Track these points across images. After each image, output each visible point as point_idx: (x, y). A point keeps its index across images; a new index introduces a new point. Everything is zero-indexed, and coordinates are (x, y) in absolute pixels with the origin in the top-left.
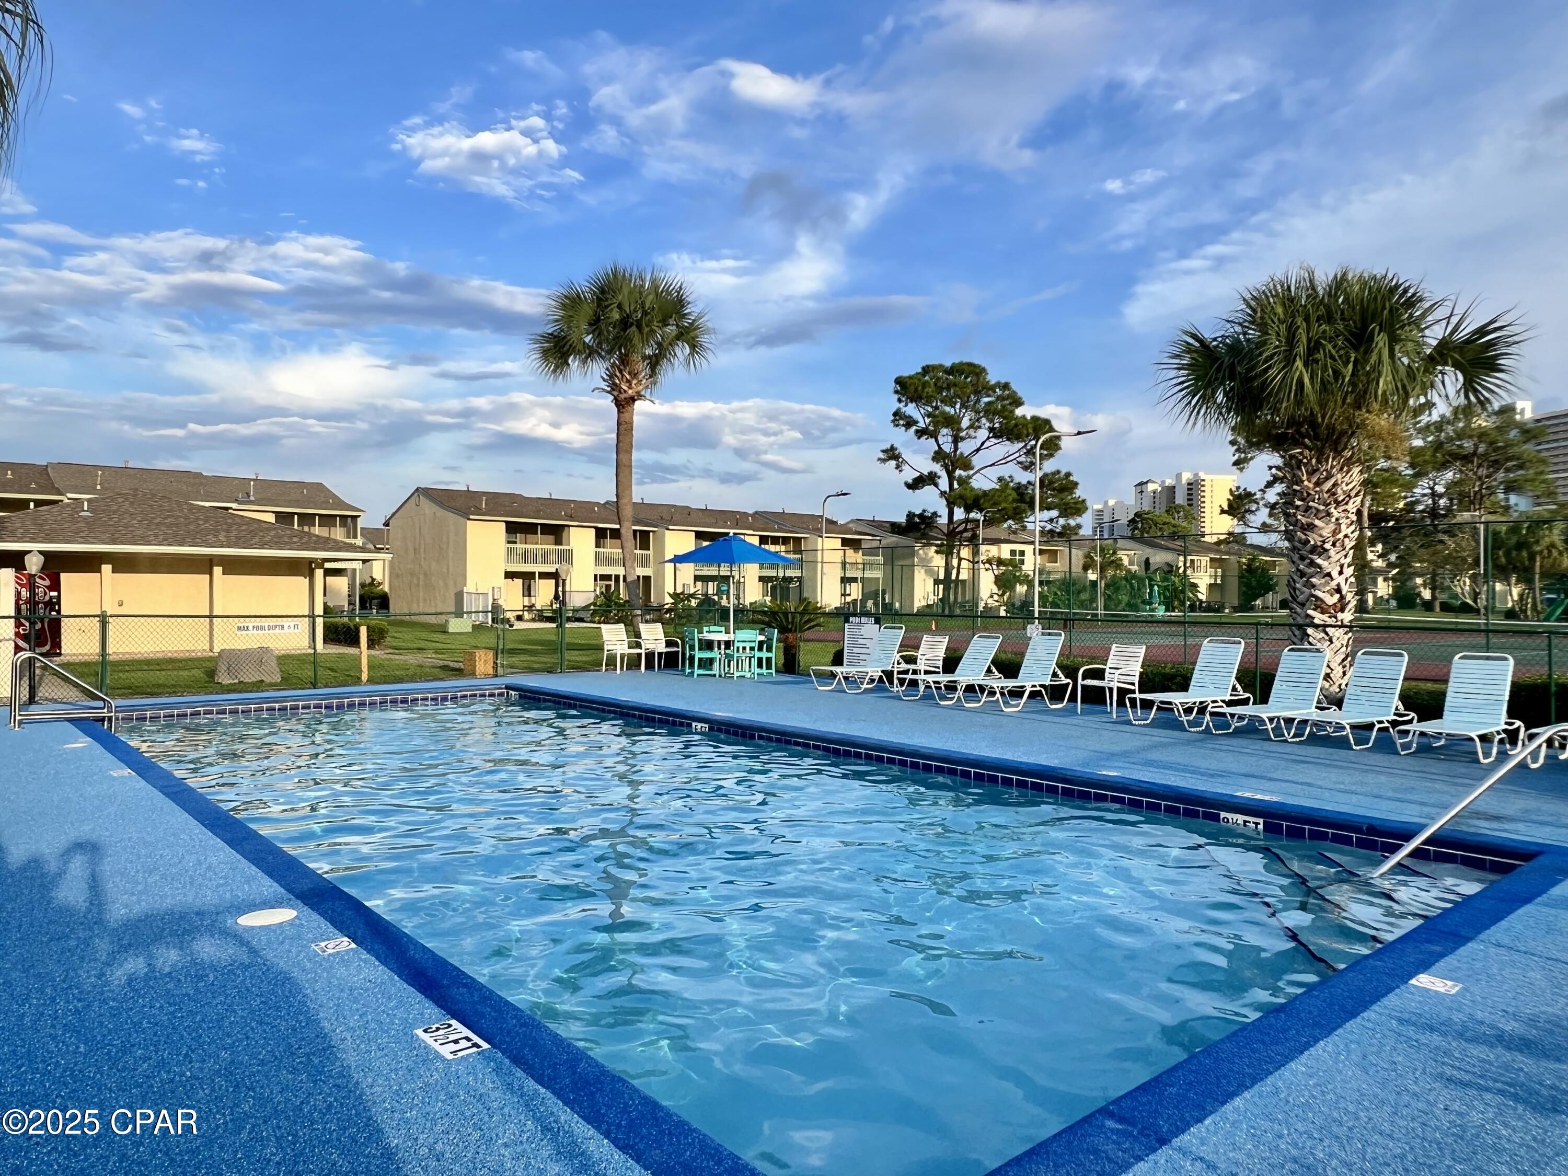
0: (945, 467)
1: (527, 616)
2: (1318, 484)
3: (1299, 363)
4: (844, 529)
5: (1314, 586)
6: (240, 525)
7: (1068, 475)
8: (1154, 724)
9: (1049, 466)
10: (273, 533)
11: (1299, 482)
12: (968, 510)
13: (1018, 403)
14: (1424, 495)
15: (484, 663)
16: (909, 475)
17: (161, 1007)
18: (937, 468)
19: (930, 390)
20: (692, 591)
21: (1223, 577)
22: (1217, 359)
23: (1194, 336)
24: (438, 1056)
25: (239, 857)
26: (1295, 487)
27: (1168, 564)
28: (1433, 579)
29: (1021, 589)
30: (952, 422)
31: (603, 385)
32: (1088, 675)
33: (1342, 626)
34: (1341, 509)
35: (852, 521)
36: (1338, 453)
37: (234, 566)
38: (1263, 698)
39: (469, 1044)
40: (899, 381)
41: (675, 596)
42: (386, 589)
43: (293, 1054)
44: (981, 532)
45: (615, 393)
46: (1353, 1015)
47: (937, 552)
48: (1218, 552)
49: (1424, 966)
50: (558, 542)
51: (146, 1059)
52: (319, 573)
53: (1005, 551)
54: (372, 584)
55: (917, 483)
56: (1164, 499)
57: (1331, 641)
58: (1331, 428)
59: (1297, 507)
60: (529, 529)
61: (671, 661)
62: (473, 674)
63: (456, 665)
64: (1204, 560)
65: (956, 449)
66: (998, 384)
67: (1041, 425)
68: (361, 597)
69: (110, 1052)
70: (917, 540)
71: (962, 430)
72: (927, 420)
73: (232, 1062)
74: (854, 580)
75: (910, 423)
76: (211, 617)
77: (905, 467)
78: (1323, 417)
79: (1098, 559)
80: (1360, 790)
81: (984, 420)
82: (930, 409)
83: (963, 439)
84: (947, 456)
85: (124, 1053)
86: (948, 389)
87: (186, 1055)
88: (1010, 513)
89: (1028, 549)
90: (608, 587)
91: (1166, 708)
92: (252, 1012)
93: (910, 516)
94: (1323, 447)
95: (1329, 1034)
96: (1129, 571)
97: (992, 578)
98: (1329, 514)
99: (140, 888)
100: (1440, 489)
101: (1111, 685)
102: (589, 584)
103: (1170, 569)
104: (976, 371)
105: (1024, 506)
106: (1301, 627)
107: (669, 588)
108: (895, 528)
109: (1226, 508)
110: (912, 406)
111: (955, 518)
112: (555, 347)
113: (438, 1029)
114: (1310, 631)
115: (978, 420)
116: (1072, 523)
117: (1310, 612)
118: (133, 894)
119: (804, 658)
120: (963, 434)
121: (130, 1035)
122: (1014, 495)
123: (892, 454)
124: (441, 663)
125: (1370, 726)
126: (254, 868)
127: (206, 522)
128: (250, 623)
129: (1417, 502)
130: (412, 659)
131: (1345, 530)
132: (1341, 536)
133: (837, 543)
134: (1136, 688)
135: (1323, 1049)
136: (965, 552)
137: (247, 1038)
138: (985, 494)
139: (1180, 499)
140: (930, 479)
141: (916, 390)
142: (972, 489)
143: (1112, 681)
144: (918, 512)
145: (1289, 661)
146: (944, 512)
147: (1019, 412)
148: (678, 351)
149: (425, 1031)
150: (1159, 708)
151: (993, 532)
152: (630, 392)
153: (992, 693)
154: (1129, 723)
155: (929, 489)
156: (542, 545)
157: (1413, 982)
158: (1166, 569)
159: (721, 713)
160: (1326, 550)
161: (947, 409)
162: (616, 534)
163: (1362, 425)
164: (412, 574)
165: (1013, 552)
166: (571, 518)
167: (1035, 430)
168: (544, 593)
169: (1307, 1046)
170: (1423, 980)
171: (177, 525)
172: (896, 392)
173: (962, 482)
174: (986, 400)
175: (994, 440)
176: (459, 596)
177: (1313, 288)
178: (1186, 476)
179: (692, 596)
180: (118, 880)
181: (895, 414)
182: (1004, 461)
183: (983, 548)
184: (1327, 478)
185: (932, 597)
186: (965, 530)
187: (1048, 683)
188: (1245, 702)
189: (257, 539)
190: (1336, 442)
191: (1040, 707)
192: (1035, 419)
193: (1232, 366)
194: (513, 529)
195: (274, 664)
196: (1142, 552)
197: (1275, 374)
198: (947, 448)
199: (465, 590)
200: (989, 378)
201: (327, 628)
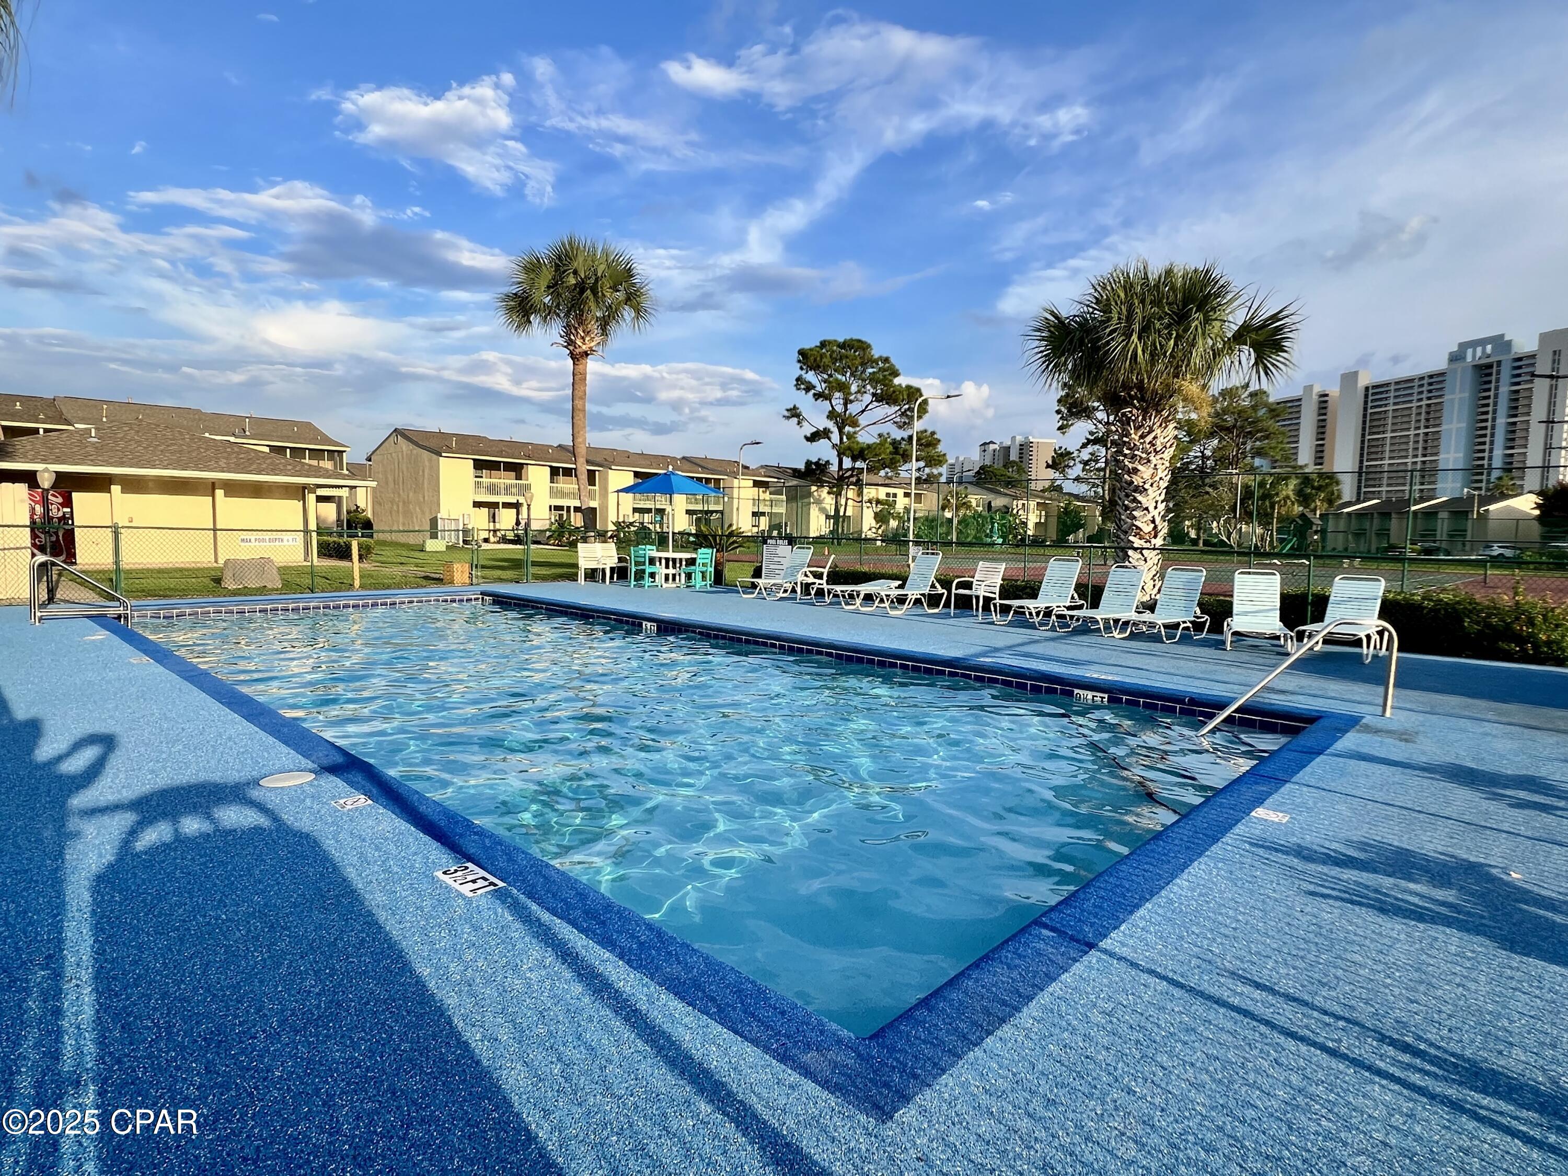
0: (836, 423)
1: (492, 539)
2: (1142, 437)
3: (1135, 337)
4: (755, 473)
5: (1135, 518)
6: (238, 453)
7: (933, 433)
8: (1011, 624)
9: (918, 426)
10: (268, 461)
11: (1128, 435)
12: (854, 459)
13: (896, 374)
14: (1196, 457)
15: (461, 572)
16: (808, 430)
17: (193, 859)
18: (831, 425)
19: (826, 360)
20: (631, 520)
21: (1046, 516)
22: (1069, 333)
23: (1052, 313)
24: (460, 895)
25: (257, 729)
26: (1125, 439)
27: (1005, 507)
28: (1199, 522)
29: (893, 524)
30: (843, 387)
31: (561, 341)
32: (960, 585)
33: (1154, 549)
34: (1158, 457)
35: (762, 467)
36: (1159, 412)
37: (234, 489)
38: (1095, 605)
39: (486, 883)
40: (802, 352)
41: (617, 524)
42: (370, 515)
43: (322, 896)
44: (865, 477)
45: (571, 348)
46: (1216, 840)
47: (829, 493)
48: (1042, 498)
49: (1259, 801)
50: (519, 477)
51: (181, 905)
52: (311, 498)
53: (882, 493)
54: (356, 511)
55: (814, 437)
56: (1001, 457)
57: (1145, 560)
58: (1154, 392)
59: (1125, 456)
60: (493, 466)
61: (621, 573)
62: (452, 582)
63: (437, 576)
64: (1033, 504)
65: (846, 410)
66: (880, 358)
67: (913, 393)
68: (348, 521)
69: (144, 901)
70: (814, 483)
71: (851, 394)
72: (824, 385)
73: (266, 905)
74: (763, 514)
75: (809, 387)
76: (215, 530)
77: (805, 424)
78: (1149, 383)
79: (953, 501)
80: (1177, 672)
81: (868, 387)
82: (826, 376)
83: (851, 402)
84: (839, 415)
85: (160, 901)
86: (841, 359)
87: (220, 901)
88: (888, 462)
89: (900, 492)
90: (561, 516)
91: (1020, 612)
92: (281, 860)
93: (809, 463)
94: (1148, 407)
95: (1200, 855)
96: (976, 511)
97: (873, 515)
98: (1149, 461)
99: (164, 756)
100: (1208, 453)
101: (978, 593)
102: (546, 514)
103: (1006, 510)
104: (861, 346)
105: (898, 457)
106: (1124, 550)
107: (612, 517)
108: (796, 473)
109: (1050, 462)
110: (811, 373)
111: (844, 467)
112: (520, 304)
113: (456, 871)
114: (1130, 552)
115: (864, 387)
116: (935, 471)
117: (1131, 538)
118: (158, 761)
119: (728, 574)
120: (852, 398)
121: (164, 885)
122: (891, 448)
123: (794, 413)
124: (423, 574)
125: (1178, 624)
126: (271, 738)
127: (207, 450)
128: (252, 536)
129: (1191, 463)
130: (397, 571)
131: (1161, 474)
132: (1157, 478)
133: (751, 483)
134: (997, 596)
135: (1198, 869)
136: (851, 493)
137: (278, 884)
138: (869, 446)
139: (1014, 456)
140: (826, 434)
141: (815, 360)
142: (858, 443)
143: (980, 591)
144: (814, 460)
145: (1115, 577)
146: (835, 461)
147: (897, 381)
148: (625, 314)
149: (445, 873)
150: (1016, 612)
151: (873, 478)
152: (584, 347)
153: (882, 601)
154: (993, 623)
155: (824, 442)
156: (505, 479)
157: (1253, 814)
158: (1004, 510)
159: (668, 613)
160: (1146, 490)
161: (840, 377)
162: (568, 472)
163: (1179, 391)
164: (392, 502)
165: (888, 495)
166: (529, 458)
167: (908, 396)
168: (507, 519)
169: (1185, 866)
170: (1260, 812)
171: (180, 452)
172: (799, 361)
173: (850, 437)
174: (871, 370)
175: (875, 404)
176: (434, 522)
177: (1147, 278)
178: (1019, 439)
179: (631, 524)
180: (143, 749)
181: (797, 380)
182: (883, 421)
183: (865, 491)
184: (1149, 433)
185: (823, 529)
186: (852, 476)
187: (927, 592)
188: (1080, 607)
189: (254, 466)
190: (1158, 404)
191: (920, 611)
192: (909, 387)
193: (1081, 340)
194: (479, 465)
195: (275, 571)
196: (987, 497)
197: (1116, 346)
198: (839, 409)
199: (439, 516)
200: (873, 352)
201: (320, 545)
